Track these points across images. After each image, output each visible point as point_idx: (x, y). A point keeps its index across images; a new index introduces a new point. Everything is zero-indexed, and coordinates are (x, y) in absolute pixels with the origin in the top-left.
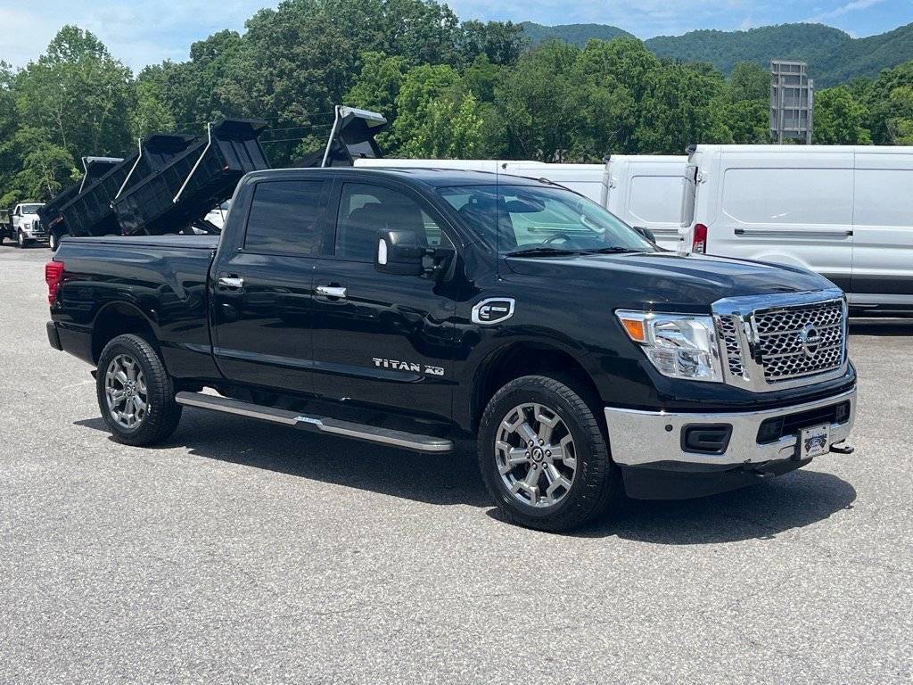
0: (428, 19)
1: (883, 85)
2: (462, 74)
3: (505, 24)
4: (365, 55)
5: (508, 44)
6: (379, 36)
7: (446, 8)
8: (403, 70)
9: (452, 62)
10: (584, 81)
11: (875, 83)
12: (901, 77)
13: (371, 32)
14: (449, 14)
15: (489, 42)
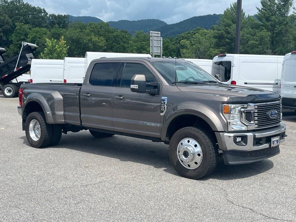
0: (38, 13)
1: (178, 39)
2: (50, 31)
3: (63, 16)
4: (16, 24)
5: (65, 22)
6: (22, 18)
7: (44, 10)
8: (30, 29)
9: (46, 27)
10: (90, 35)
11: (175, 38)
12: (183, 37)
13: (18, 17)
14: (45, 12)
15: (58, 21)
